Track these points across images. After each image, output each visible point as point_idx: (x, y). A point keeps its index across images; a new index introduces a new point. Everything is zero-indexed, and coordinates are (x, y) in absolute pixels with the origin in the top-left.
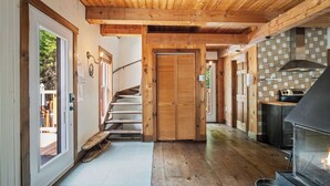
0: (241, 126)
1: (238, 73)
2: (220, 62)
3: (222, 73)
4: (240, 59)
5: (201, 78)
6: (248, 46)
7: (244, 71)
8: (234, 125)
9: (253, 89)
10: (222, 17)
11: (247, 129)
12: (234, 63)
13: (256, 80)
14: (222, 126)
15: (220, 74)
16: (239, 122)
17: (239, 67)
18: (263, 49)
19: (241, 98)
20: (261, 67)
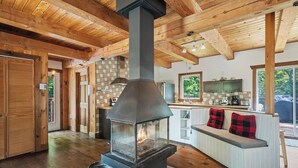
0: (83, 129)
1: (82, 84)
2: (64, 72)
3: (67, 83)
4: (83, 72)
6: (89, 63)
7: (86, 83)
8: (78, 130)
9: (93, 98)
10: (65, 33)
11: (89, 131)
12: (78, 75)
13: (95, 90)
14: (67, 132)
15: (65, 84)
16: (82, 126)
17: (82, 79)
18: (100, 67)
19: (83, 105)
20: (98, 80)
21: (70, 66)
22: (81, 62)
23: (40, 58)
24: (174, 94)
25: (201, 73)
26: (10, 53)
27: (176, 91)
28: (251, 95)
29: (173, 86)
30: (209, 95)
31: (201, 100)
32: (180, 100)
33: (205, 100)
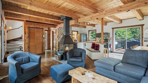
0: (54, 49)
1: (54, 35)
2: (49, 31)
3: (50, 34)
4: (54, 31)
5: (44, 36)
6: (56, 28)
7: (55, 34)
8: (53, 49)
9: (57, 39)
10: (49, 22)
11: (56, 50)
12: (53, 32)
13: (58, 37)
14: (49, 50)
15: (49, 35)
16: (54, 48)
17: (54, 33)
18: (59, 30)
19: (55, 42)
20: (59, 34)
21: (51, 29)
22: (54, 28)
23: (43, 28)
24: (87, 38)
25: (96, 30)
26: (37, 28)
27: (88, 37)
28: (112, 38)
29: (86, 35)
30: (98, 38)
31: (96, 40)
32: (89, 40)
33: (97, 40)
